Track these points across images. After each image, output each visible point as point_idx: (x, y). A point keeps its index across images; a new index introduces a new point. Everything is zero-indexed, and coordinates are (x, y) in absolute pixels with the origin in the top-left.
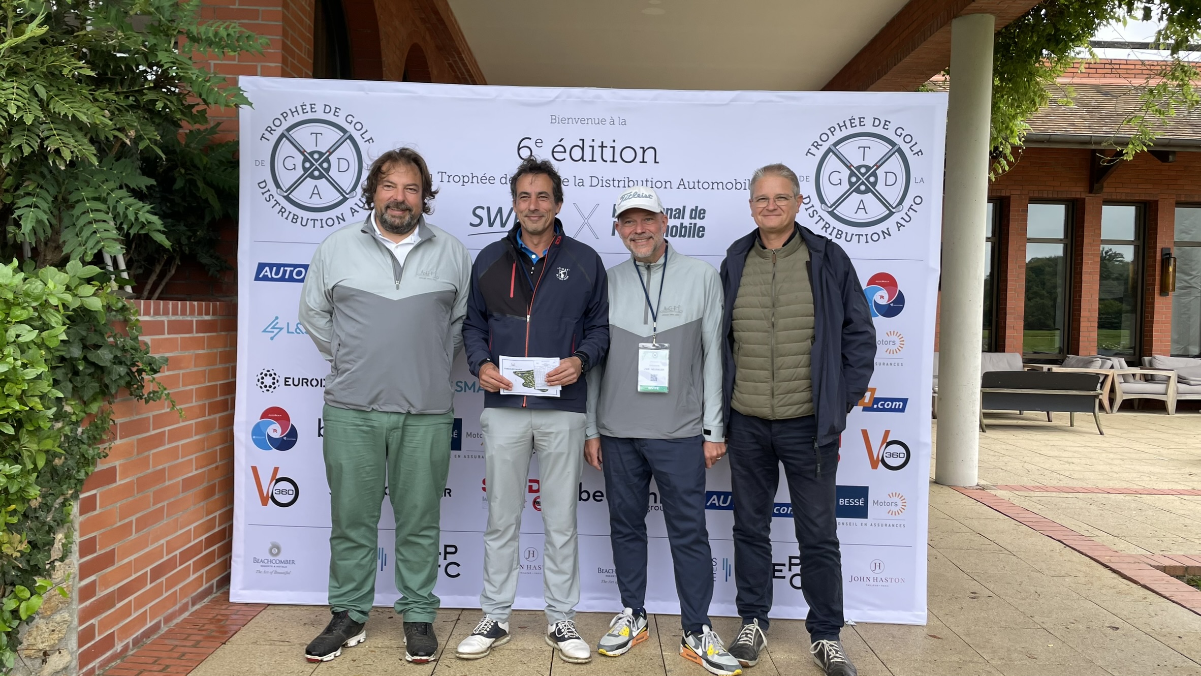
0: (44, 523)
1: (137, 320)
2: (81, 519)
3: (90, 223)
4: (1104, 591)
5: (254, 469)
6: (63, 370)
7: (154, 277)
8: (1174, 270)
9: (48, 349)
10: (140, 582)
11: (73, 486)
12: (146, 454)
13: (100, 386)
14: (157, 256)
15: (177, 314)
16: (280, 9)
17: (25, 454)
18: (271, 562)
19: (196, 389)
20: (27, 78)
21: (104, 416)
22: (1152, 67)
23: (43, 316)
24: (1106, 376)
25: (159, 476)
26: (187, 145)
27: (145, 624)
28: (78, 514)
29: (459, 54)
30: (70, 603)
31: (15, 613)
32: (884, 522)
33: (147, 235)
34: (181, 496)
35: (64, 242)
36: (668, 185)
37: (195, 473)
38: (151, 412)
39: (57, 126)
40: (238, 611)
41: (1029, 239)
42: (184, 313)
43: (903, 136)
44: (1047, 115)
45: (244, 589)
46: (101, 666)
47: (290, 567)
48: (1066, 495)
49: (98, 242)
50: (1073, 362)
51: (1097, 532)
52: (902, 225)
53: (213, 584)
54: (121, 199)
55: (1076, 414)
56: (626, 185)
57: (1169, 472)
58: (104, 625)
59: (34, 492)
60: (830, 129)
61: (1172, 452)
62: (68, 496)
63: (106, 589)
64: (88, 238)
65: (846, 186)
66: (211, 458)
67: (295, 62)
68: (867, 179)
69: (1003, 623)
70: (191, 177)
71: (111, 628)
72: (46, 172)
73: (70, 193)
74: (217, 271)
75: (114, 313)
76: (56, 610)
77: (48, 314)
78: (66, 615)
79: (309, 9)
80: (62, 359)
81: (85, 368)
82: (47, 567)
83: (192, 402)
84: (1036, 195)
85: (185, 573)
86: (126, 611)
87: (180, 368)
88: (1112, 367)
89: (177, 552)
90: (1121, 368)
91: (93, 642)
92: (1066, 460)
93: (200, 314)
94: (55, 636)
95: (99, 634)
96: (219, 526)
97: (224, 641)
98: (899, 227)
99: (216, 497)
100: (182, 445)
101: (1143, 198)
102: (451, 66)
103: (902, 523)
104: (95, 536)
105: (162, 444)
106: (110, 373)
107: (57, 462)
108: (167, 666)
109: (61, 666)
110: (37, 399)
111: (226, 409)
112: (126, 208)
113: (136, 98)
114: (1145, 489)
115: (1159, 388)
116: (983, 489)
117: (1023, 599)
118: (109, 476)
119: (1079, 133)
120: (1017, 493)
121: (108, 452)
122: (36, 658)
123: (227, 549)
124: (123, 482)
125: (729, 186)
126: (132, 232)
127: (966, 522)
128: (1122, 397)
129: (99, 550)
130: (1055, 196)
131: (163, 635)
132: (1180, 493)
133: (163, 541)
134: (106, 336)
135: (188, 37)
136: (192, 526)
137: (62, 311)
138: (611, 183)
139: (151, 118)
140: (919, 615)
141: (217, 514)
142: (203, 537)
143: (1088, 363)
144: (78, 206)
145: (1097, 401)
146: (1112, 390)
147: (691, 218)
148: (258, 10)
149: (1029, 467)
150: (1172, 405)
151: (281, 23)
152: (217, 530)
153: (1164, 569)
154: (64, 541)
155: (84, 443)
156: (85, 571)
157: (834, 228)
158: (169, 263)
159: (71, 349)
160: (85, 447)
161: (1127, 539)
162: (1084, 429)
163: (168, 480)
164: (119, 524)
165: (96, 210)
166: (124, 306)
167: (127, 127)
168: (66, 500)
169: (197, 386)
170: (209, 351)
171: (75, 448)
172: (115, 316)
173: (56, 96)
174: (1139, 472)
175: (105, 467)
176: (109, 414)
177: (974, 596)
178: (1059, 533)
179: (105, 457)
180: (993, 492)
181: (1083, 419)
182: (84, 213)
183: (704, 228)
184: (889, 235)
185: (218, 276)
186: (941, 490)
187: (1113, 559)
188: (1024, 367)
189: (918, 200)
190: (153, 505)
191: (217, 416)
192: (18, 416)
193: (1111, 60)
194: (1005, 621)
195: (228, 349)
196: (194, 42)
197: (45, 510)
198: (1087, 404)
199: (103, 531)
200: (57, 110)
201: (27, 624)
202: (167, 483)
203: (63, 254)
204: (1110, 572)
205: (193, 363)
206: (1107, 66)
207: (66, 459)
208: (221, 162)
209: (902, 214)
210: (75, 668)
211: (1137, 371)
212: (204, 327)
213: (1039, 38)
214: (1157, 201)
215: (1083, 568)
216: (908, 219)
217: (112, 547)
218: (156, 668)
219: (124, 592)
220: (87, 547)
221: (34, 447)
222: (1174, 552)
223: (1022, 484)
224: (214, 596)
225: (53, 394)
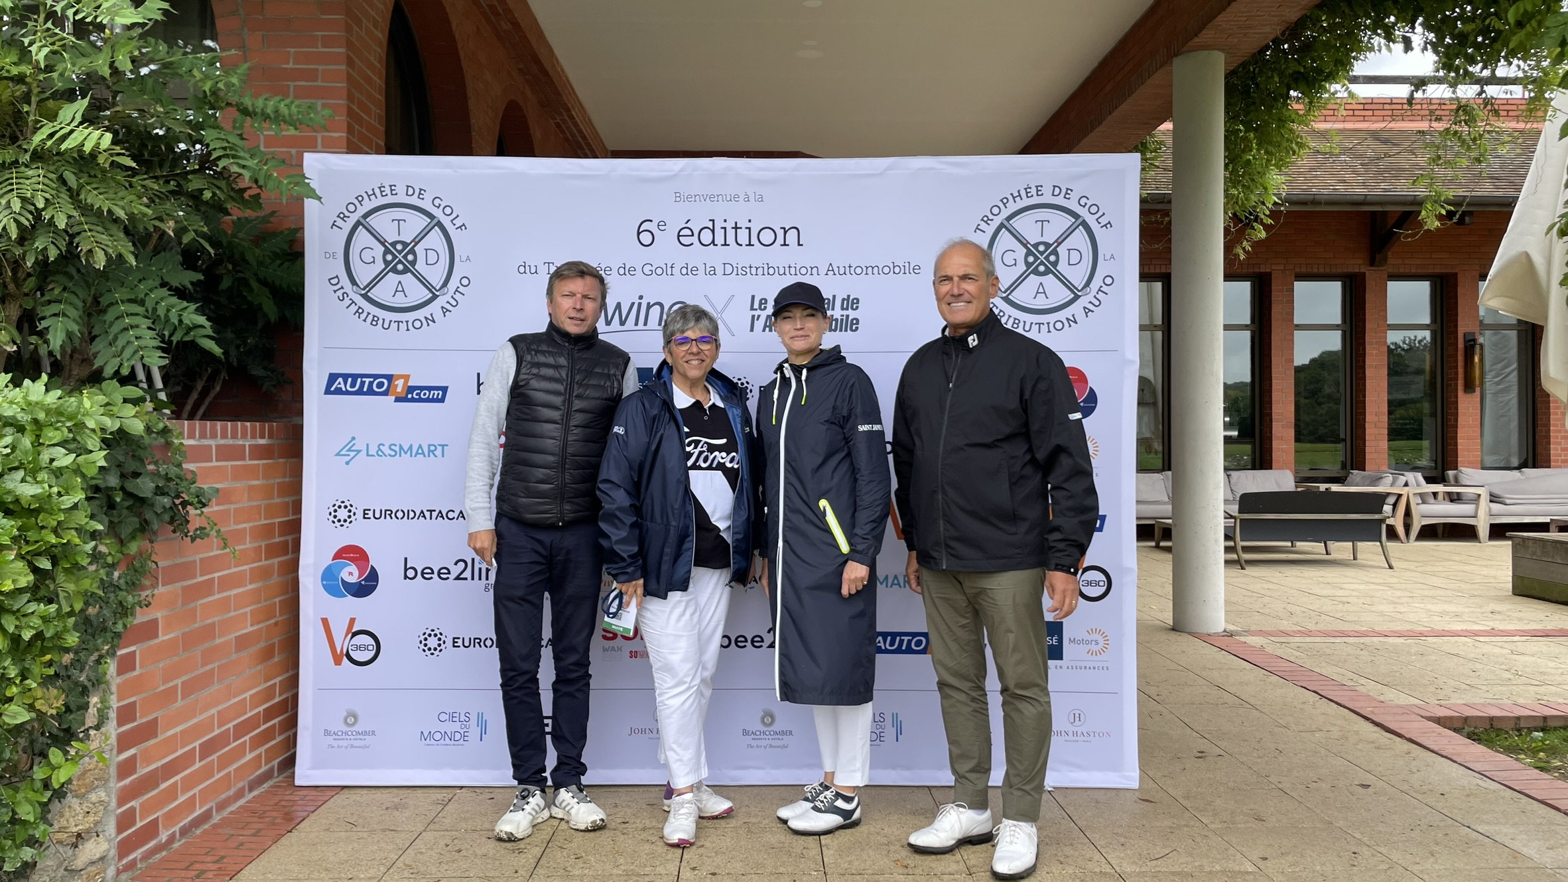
0: (77, 684)
1: (181, 444)
2: (119, 680)
3: (126, 329)
4: (1359, 747)
5: (325, 622)
6: (97, 502)
7: (194, 396)
8: (1482, 360)
9: (83, 476)
10: (188, 758)
11: (110, 640)
12: (192, 605)
13: (141, 523)
14: (198, 370)
15: (227, 438)
16: (343, 67)
17: (62, 595)
18: (346, 733)
19: (250, 528)
20: (53, 164)
21: (143, 555)
22: (1443, 107)
23: (78, 438)
24: (1400, 496)
25: (208, 632)
26: (234, 235)
27: (194, 810)
28: (115, 674)
29: (568, 110)
30: (107, 781)
31: (46, 784)
32: (1083, 664)
33: (193, 341)
34: (234, 656)
35: (95, 355)
36: (815, 270)
37: (250, 629)
38: (198, 553)
39: (88, 219)
40: (306, 796)
41: (1297, 326)
42: (234, 436)
43: (1087, 206)
44: (1312, 170)
45: (313, 768)
46: (146, 857)
47: (369, 739)
48: (1333, 640)
49: (136, 352)
50: (1358, 479)
51: (1363, 681)
52: (1090, 310)
53: (273, 766)
54: (162, 299)
55: (1359, 544)
56: (766, 273)
57: (1467, 610)
58: (147, 809)
59: (72, 639)
60: (1002, 200)
61: (1476, 586)
62: (104, 652)
63: (148, 766)
64: (123, 348)
65: (1022, 267)
66: (269, 613)
67: (364, 131)
68: (1047, 258)
69: (1231, 784)
70: (240, 275)
71: (155, 813)
72: (73, 271)
73: (101, 295)
74: (274, 386)
75: (154, 435)
76: (92, 788)
77: (84, 436)
78: (102, 794)
79: (378, 65)
80: (97, 489)
81: (123, 500)
82: (81, 735)
83: (245, 544)
84: (1304, 270)
85: (240, 752)
86: (172, 794)
87: (232, 503)
88: (1406, 485)
89: (231, 725)
90: (1418, 485)
91: (133, 829)
92: (1340, 599)
93: (253, 437)
94: (91, 818)
95: (141, 820)
96: (280, 695)
97: (289, 829)
98: (1086, 313)
99: (276, 659)
100: (235, 595)
101: (1438, 270)
102: (558, 126)
103: (1105, 665)
104: (135, 702)
105: (211, 594)
106: (152, 505)
107: (92, 611)
108: (223, 857)
109: (98, 856)
110: (73, 532)
111: (287, 553)
112: (168, 310)
113: (178, 183)
114: (1433, 630)
115: (1466, 509)
116: (1231, 635)
117: (1260, 757)
118: (151, 629)
119: (1351, 191)
120: (1272, 639)
121: (150, 600)
122: (68, 844)
123: (292, 723)
124: (166, 638)
125: (886, 270)
126: (175, 339)
127: (1204, 674)
128: (1420, 522)
129: (140, 718)
130: (1328, 270)
131: (215, 824)
132: (1475, 634)
133: (214, 711)
134: (146, 462)
135: (239, 110)
136: (247, 695)
137: (99, 433)
138: (748, 270)
139: (197, 206)
140: (1129, 776)
141: (277, 680)
142: (261, 708)
143: (1376, 481)
144: (111, 310)
145: (1384, 527)
146: (1408, 513)
147: (843, 309)
148: (317, 70)
149: (1289, 607)
150: (1483, 531)
151: (345, 85)
152: (277, 700)
153: (1439, 721)
154: (99, 706)
155: (120, 589)
156: (124, 742)
157: (1010, 316)
158: (212, 379)
159: (107, 477)
160: (125, 593)
161: (1398, 688)
162: (1370, 563)
163: (219, 637)
164: (162, 688)
165: (132, 314)
166: (166, 427)
167: (165, 217)
168: (101, 657)
169: (251, 524)
170: (265, 482)
171: (112, 596)
172: (155, 439)
173: (88, 184)
174: (1429, 611)
175: (145, 619)
176: (151, 555)
177: (1201, 755)
178: (1316, 683)
179: (147, 606)
180: (1242, 639)
181: (1368, 550)
182: (117, 318)
183: (857, 320)
184: (1075, 322)
185: (274, 391)
186: (1179, 638)
187: (1376, 711)
188: (1296, 487)
189: (1108, 281)
190: (203, 666)
191: (276, 561)
192: (53, 552)
193: (1391, 99)
194: (1234, 782)
195: (287, 480)
196: (246, 115)
197: (79, 667)
198: (1370, 531)
199: (144, 695)
200: (89, 201)
201: (60, 801)
202: (218, 641)
203: (95, 367)
204: (1371, 725)
205: (246, 495)
206: (1387, 107)
207: (101, 607)
208: (276, 254)
209: (1090, 297)
210: (113, 858)
211: (1439, 488)
212: (258, 452)
213: (1280, 78)
214: (1455, 275)
215: (1339, 722)
216: (1097, 303)
217: (154, 716)
218: (209, 859)
219: (170, 770)
220: (126, 714)
221: (71, 587)
222: (1453, 701)
223: (1282, 629)
224: (275, 780)
225: (91, 527)
